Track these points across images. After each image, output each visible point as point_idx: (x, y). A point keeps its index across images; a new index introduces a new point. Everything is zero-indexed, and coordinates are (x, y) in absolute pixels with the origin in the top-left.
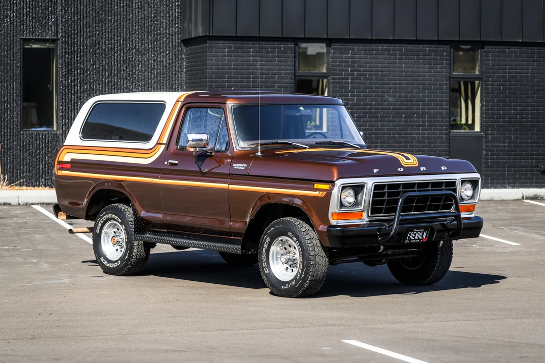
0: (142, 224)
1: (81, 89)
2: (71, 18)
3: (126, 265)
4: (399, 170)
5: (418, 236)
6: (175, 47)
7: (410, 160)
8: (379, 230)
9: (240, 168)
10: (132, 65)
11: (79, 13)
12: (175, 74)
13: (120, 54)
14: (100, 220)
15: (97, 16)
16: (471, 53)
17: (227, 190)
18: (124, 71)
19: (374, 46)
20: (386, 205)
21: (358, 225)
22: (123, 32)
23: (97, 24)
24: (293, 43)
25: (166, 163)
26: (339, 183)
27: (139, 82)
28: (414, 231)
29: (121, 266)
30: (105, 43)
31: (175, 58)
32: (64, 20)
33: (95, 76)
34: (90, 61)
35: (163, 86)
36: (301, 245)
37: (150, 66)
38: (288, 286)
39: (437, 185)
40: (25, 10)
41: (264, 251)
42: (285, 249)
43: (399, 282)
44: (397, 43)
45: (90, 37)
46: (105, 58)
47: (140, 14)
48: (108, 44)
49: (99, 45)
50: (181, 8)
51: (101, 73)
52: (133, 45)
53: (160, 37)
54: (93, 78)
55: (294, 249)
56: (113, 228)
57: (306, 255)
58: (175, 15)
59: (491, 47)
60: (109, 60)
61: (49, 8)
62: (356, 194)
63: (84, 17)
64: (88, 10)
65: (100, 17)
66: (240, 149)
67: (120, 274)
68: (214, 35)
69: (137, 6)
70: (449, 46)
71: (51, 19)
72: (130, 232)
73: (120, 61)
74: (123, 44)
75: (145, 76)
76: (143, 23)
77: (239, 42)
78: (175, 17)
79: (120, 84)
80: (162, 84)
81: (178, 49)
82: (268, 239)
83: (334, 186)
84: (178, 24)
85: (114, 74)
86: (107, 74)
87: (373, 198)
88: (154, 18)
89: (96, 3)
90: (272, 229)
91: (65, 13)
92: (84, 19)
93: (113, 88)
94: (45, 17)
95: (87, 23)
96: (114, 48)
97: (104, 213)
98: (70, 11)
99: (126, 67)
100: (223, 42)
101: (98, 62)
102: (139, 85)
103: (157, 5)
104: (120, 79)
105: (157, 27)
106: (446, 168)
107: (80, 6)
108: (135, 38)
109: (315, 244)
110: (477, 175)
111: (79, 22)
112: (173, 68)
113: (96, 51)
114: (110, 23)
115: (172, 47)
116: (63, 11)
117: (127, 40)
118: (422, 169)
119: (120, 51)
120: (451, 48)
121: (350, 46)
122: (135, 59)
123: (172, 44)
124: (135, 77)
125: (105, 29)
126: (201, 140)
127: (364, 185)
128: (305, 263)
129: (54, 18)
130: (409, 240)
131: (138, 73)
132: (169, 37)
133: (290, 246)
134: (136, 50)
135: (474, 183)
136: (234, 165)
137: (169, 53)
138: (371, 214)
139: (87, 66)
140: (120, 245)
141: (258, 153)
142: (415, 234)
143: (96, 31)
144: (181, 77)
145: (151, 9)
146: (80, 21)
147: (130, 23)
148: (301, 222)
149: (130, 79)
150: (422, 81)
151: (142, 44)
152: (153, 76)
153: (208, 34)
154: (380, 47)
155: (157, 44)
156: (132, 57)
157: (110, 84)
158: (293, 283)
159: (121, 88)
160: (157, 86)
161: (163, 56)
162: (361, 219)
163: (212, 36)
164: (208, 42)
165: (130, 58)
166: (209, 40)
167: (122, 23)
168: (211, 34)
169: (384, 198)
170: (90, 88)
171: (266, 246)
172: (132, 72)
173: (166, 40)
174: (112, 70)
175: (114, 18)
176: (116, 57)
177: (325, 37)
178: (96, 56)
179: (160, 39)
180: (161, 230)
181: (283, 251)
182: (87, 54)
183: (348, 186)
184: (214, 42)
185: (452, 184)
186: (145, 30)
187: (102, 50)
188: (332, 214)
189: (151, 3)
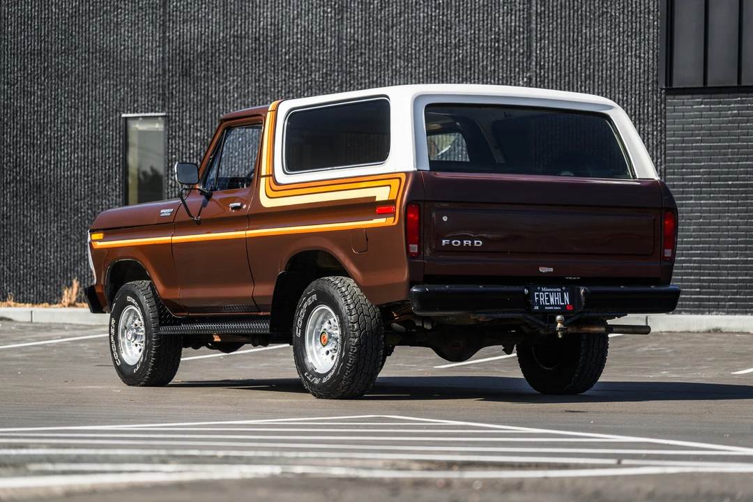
2: (548, 76)
11: (559, 69)
23: (583, 83)
32: (538, 79)
40: (489, 68)
61: (519, 65)
63: (565, 74)
64: (571, 63)
65: (588, 73)
68: (673, 87)
71: (523, 79)
89: (581, 54)
91: (540, 70)
92: (565, 77)
94: (515, 76)
98: (546, 67)
100: (688, 97)
107: (561, 59)
111: (559, 80)
116: (538, 67)
129: (526, 77)
146: (561, 80)
153: (664, 87)
163: (671, 89)
167: (617, 79)
168: (669, 86)
175: (606, 73)
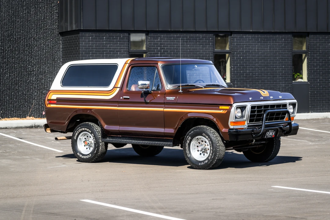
0: (105, 133)
1: (2, 61)
3: (94, 157)
4: (261, 98)
5: (271, 134)
6: (56, 37)
7: (265, 93)
8: (253, 131)
9: (171, 99)
10: (31, 47)
12: (56, 53)
13: (24, 41)
14: (76, 132)
15: (10, 19)
16: (225, 38)
17: (163, 112)
18: (27, 51)
19: (172, 35)
20: (256, 117)
21: (242, 129)
22: (26, 28)
23: (11, 24)
24: (128, 34)
25: (121, 98)
26: (235, 105)
27: (35, 57)
28: (270, 131)
29: (92, 157)
30: (16, 35)
31: (56, 43)
33: (10, 54)
34: (7, 45)
35: (49, 59)
36: (211, 140)
37: (41, 48)
38: (203, 163)
39: (278, 106)
41: (187, 145)
42: (199, 143)
43: (250, 161)
44: (185, 33)
45: (7, 31)
46: (16, 43)
47: (35, 17)
48: (17, 35)
49: (12, 35)
50: (58, 14)
51: (13, 52)
52: (31, 35)
53: (47, 31)
54: (9, 55)
55: (205, 143)
56: (84, 136)
57: (214, 145)
58: (55, 18)
59: (235, 35)
60: (18, 44)
62: (242, 112)
63: (3, 19)
64: (6, 15)
65: (12, 19)
66: (168, 89)
67: (90, 162)
68: (83, 29)
69: (33, 13)
70: (213, 34)
72: (97, 138)
73: (25, 45)
74: (26, 35)
75: (38, 54)
76: (37, 23)
77: (97, 33)
78: (55, 19)
79: (25, 59)
80: (48, 58)
81: (57, 38)
82: (190, 138)
83: (232, 107)
84: (57, 23)
85: (21, 52)
86: (17, 52)
87: (251, 113)
88: (43, 19)
89: (10, 11)
90: (192, 132)
92: (3, 21)
93: (21, 61)
95: (5, 23)
96: (21, 37)
97: (79, 128)
99: (28, 48)
100: (89, 33)
101: (11, 46)
102: (35, 59)
103: (45, 12)
104: (25, 55)
105: (45, 25)
106: (281, 97)
108: (33, 32)
109: (219, 140)
110: (295, 101)
112: (54, 49)
113: (10, 39)
114: (18, 22)
115: (54, 36)
117: (28, 33)
118: (271, 97)
119: (24, 39)
120: (214, 35)
121: (159, 35)
122: (33, 44)
123: (54, 35)
124: (33, 54)
125: (16, 26)
126: (146, 84)
127: (246, 106)
128: (214, 150)
130: (267, 136)
131: (35, 52)
132: (52, 31)
133: (202, 141)
134: (33, 39)
135: (294, 105)
136: (167, 98)
137: (52, 40)
138: (249, 122)
139: (5, 48)
140: (89, 146)
141: (180, 90)
142: (270, 133)
143: (10, 28)
144: (59, 54)
145: (41, 15)
147: (29, 23)
148: (210, 128)
149: (30, 56)
150: (199, 54)
151: (36, 35)
152: (43, 53)
153: (80, 29)
154: (175, 35)
155: (45, 35)
156: (31, 43)
157: (19, 59)
158: (206, 161)
159: (25, 61)
160: (46, 60)
161: (49, 42)
162: (244, 125)
163: (83, 30)
164: (80, 33)
165: (30, 43)
166: (81, 32)
167: (25, 23)
168: (82, 29)
169: (255, 113)
170: (7, 61)
171: (188, 142)
172: (31, 51)
173: (50, 33)
174: (20, 50)
175: (21, 20)
176: (22, 42)
177: (145, 30)
178: (10, 42)
179: (47, 32)
180: (118, 136)
181: (198, 145)
182: (5, 41)
183: (238, 107)
184: (83, 33)
185: (285, 106)
186: (38, 27)
187: (14, 38)
188: (231, 122)
189: (42, 11)
